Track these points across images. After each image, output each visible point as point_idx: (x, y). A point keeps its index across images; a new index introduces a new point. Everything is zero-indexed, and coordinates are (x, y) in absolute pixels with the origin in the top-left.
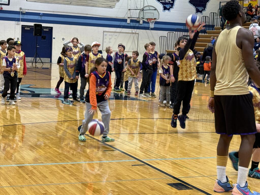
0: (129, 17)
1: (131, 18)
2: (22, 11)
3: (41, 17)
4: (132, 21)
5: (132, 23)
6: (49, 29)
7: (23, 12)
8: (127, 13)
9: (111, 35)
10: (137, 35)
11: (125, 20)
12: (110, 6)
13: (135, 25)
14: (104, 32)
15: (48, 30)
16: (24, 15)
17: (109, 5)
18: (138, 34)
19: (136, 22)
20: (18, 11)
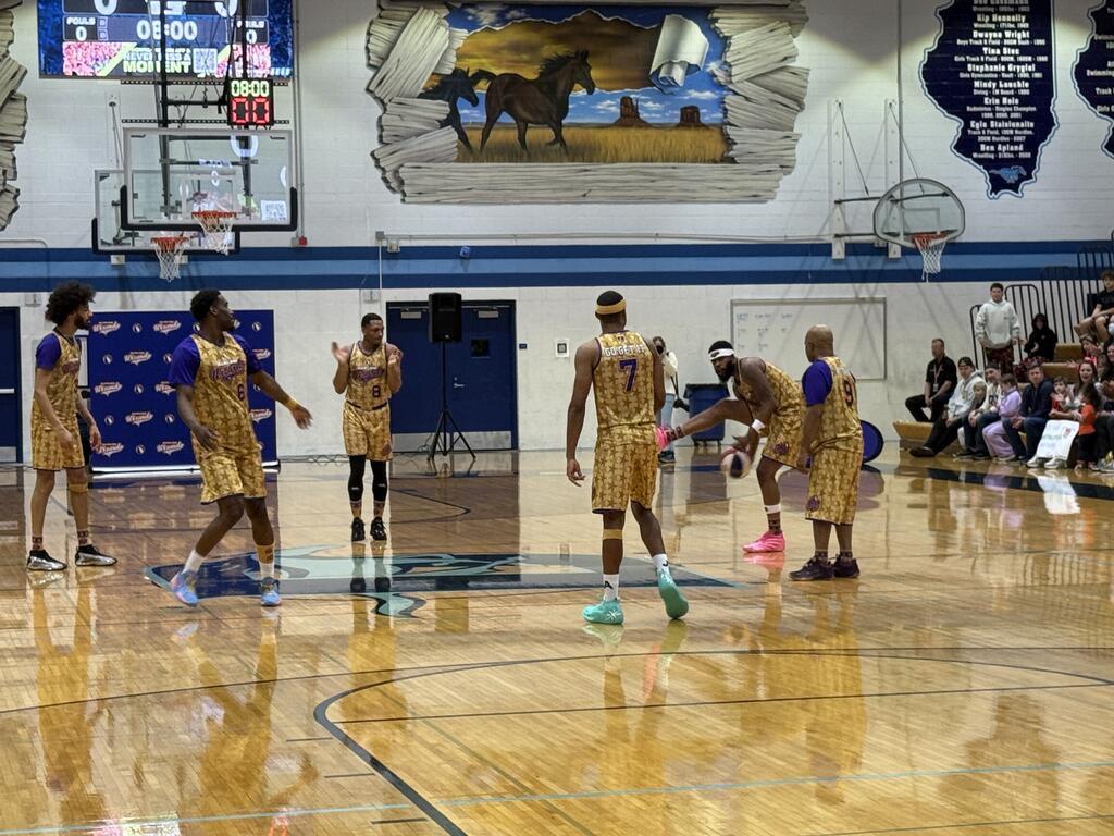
0: (839, 232)
1: (847, 239)
2: (384, 243)
3: (465, 262)
4: (852, 249)
5: (852, 259)
6: (499, 309)
7: (389, 250)
8: (829, 219)
9: (767, 316)
10: (881, 307)
11: (824, 249)
12: (754, 193)
13: (869, 264)
14: (733, 304)
15: (495, 314)
16: (392, 262)
17: (749, 189)
18: (884, 301)
19: (872, 254)
20: (369, 245)
